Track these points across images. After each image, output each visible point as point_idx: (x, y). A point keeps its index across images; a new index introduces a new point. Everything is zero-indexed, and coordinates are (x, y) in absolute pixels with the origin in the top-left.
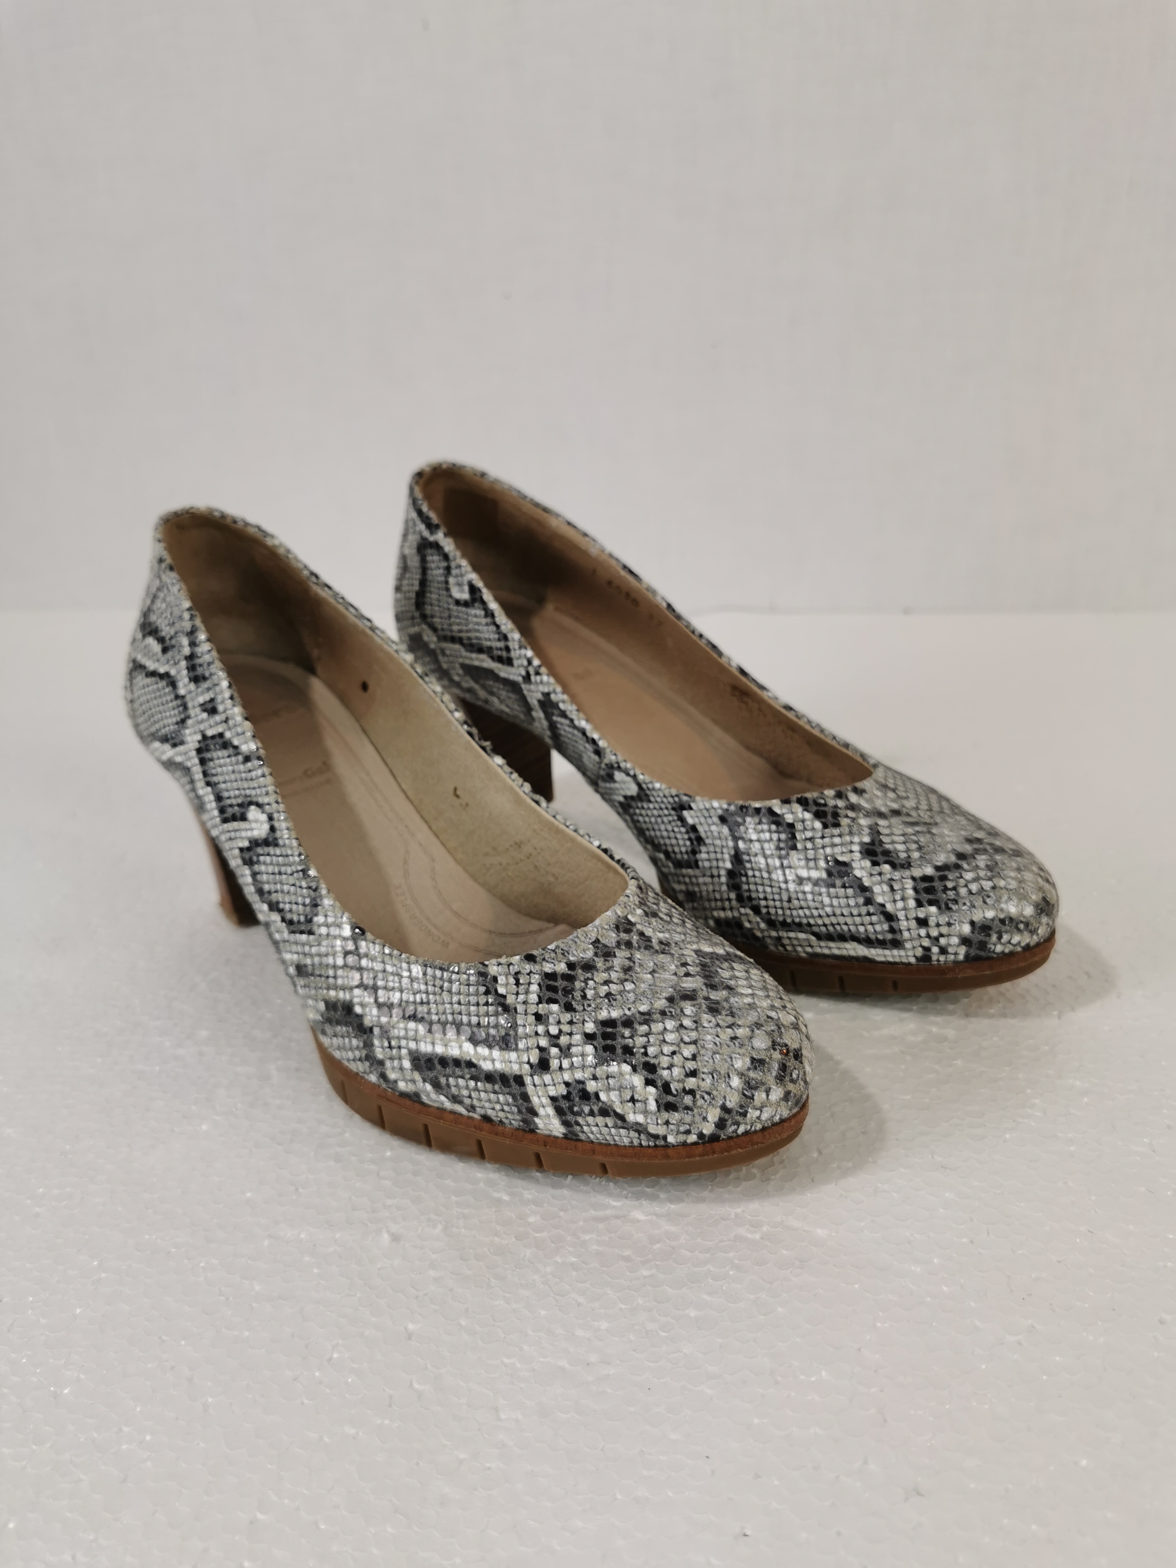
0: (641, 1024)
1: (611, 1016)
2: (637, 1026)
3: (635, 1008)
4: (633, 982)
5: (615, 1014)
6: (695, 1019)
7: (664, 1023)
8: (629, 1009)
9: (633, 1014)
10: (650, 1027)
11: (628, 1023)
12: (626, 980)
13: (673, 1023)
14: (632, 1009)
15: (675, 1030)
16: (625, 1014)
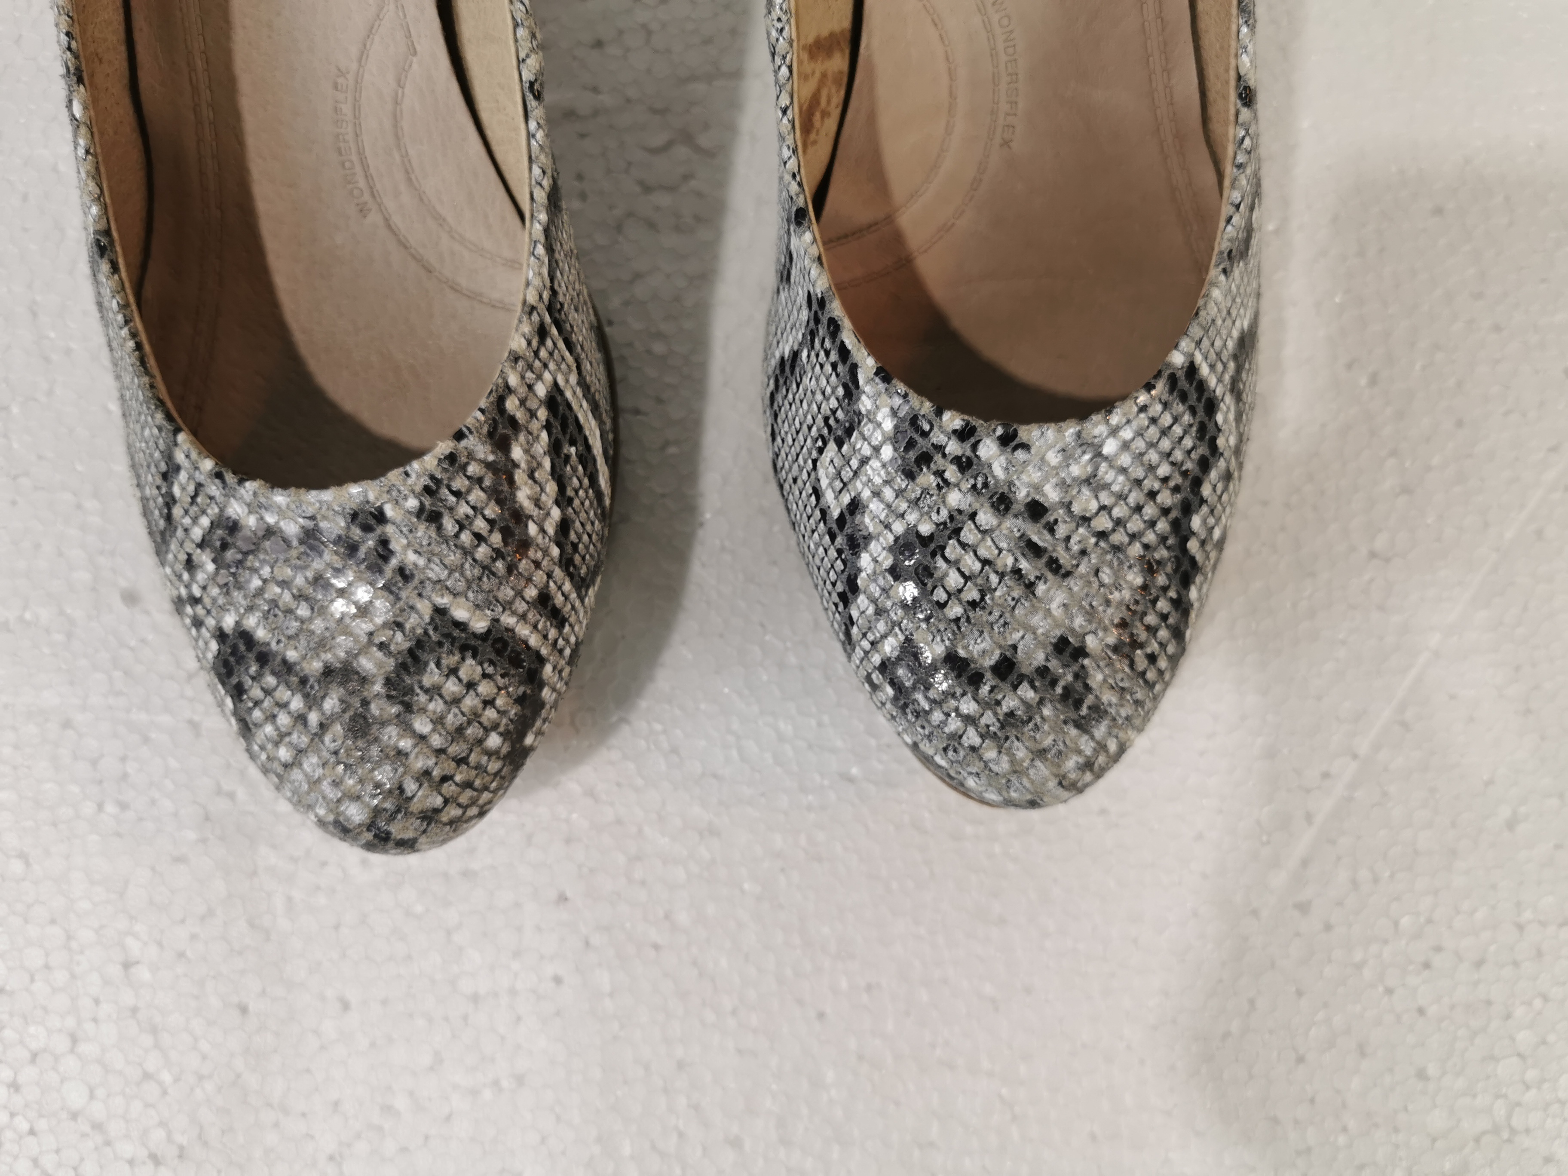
0: (273, 673)
1: (255, 631)
2: (267, 670)
3: (285, 646)
4: (312, 609)
5: (261, 634)
6: (324, 721)
7: (293, 695)
8: (279, 642)
9: (276, 652)
10: (277, 686)
11: (264, 658)
12: (307, 599)
13: (302, 705)
14: (282, 645)
15: (295, 715)
16: (268, 644)
